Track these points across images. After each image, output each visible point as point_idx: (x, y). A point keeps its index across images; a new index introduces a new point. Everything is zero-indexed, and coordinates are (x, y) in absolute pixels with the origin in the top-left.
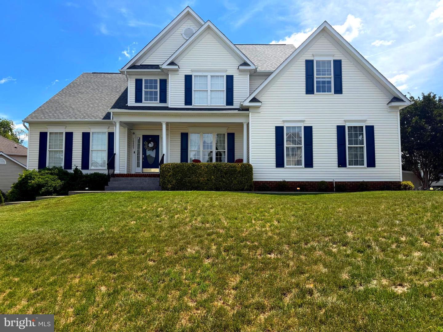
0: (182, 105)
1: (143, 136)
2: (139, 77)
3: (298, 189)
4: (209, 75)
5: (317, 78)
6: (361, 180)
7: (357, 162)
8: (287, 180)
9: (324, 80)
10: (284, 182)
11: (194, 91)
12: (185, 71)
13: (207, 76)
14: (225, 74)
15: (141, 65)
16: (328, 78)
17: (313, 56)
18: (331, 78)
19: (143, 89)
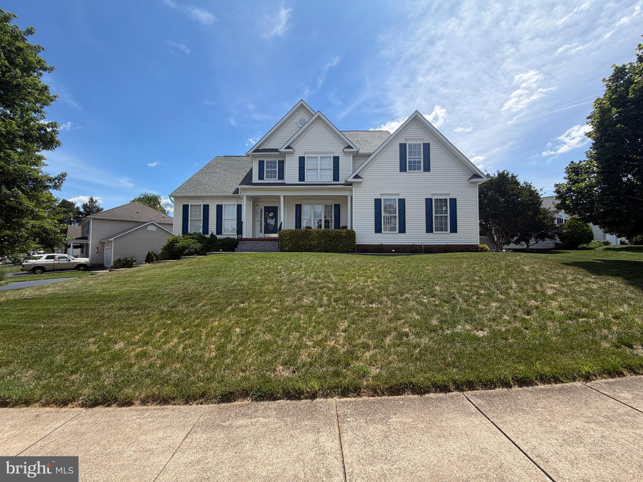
0: (296, 181)
1: (265, 207)
2: (261, 159)
3: (393, 251)
4: (319, 156)
5: (409, 158)
6: (446, 244)
7: (442, 228)
8: (384, 244)
9: (415, 160)
10: (382, 245)
11: (307, 169)
12: (299, 153)
13: (317, 157)
14: (332, 156)
15: (263, 149)
16: (418, 158)
17: (406, 140)
18: (420, 158)
19: (265, 169)
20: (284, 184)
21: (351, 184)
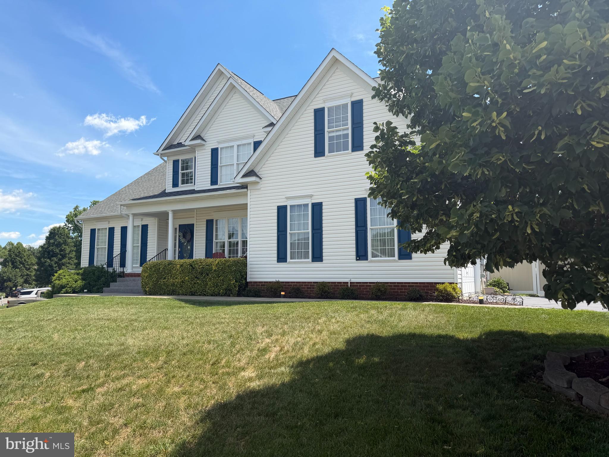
0: (208, 185)
1: (180, 225)
2: (176, 158)
3: (283, 293)
4: (235, 144)
5: (329, 132)
9: (338, 133)
10: (278, 282)
11: (221, 167)
12: (211, 144)
13: (233, 146)
14: (252, 141)
15: (178, 143)
16: (344, 130)
17: (324, 102)
18: (348, 129)
19: (180, 171)
20: (193, 192)
21: (244, 186)
